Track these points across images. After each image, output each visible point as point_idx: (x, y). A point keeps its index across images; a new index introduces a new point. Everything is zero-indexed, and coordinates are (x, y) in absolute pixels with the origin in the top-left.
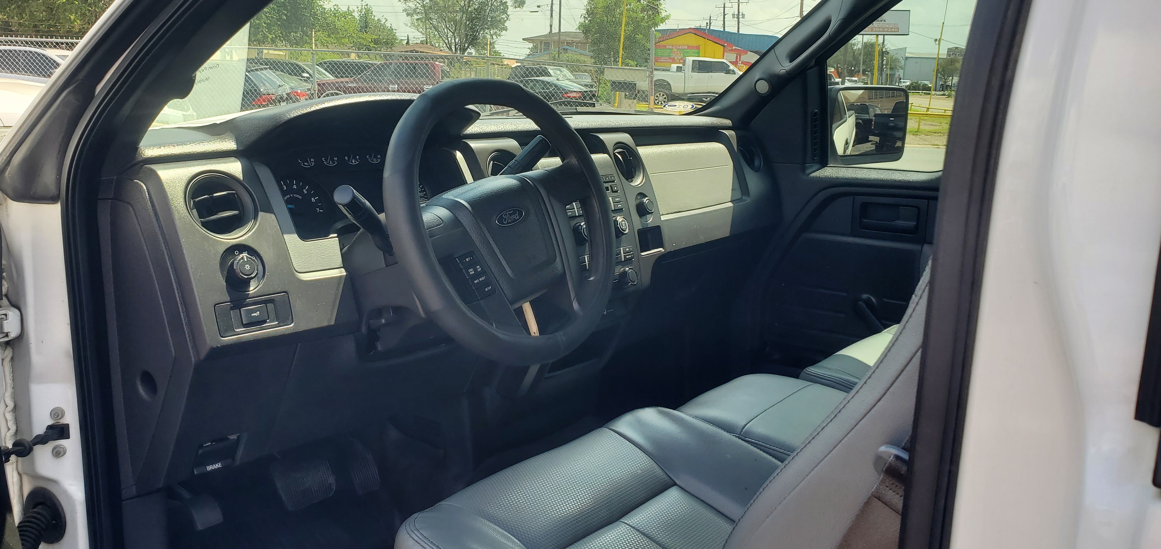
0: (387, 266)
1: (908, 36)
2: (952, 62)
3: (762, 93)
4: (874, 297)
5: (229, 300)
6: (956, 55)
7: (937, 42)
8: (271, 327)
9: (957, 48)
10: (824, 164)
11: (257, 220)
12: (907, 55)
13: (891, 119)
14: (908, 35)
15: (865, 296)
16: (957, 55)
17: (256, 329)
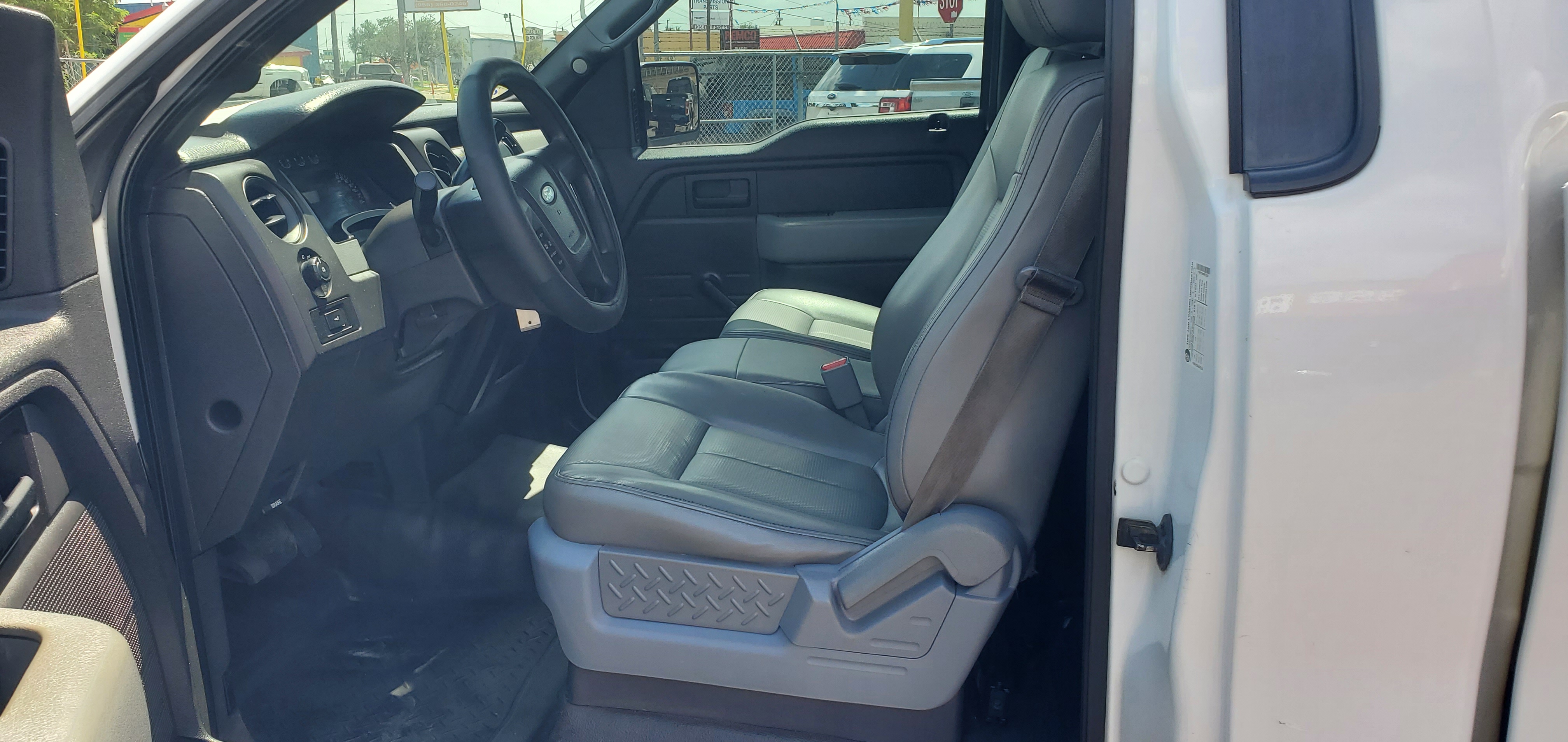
0: (430, 259)
1: (480, 11)
2: (531, 46)
3: (580, 73)
4: (717, 274)
5: (316, 306)
6: (534, 38)
7: (508, 19)
8: (348, 331)
9: (533, 28)
10: (644, 148)
11: (303, 220)
12: (472, 36)
13: (667, 99)
14: (480, 9)
15: (707, 275)
16: (536, 38)
17: (339, 335)
